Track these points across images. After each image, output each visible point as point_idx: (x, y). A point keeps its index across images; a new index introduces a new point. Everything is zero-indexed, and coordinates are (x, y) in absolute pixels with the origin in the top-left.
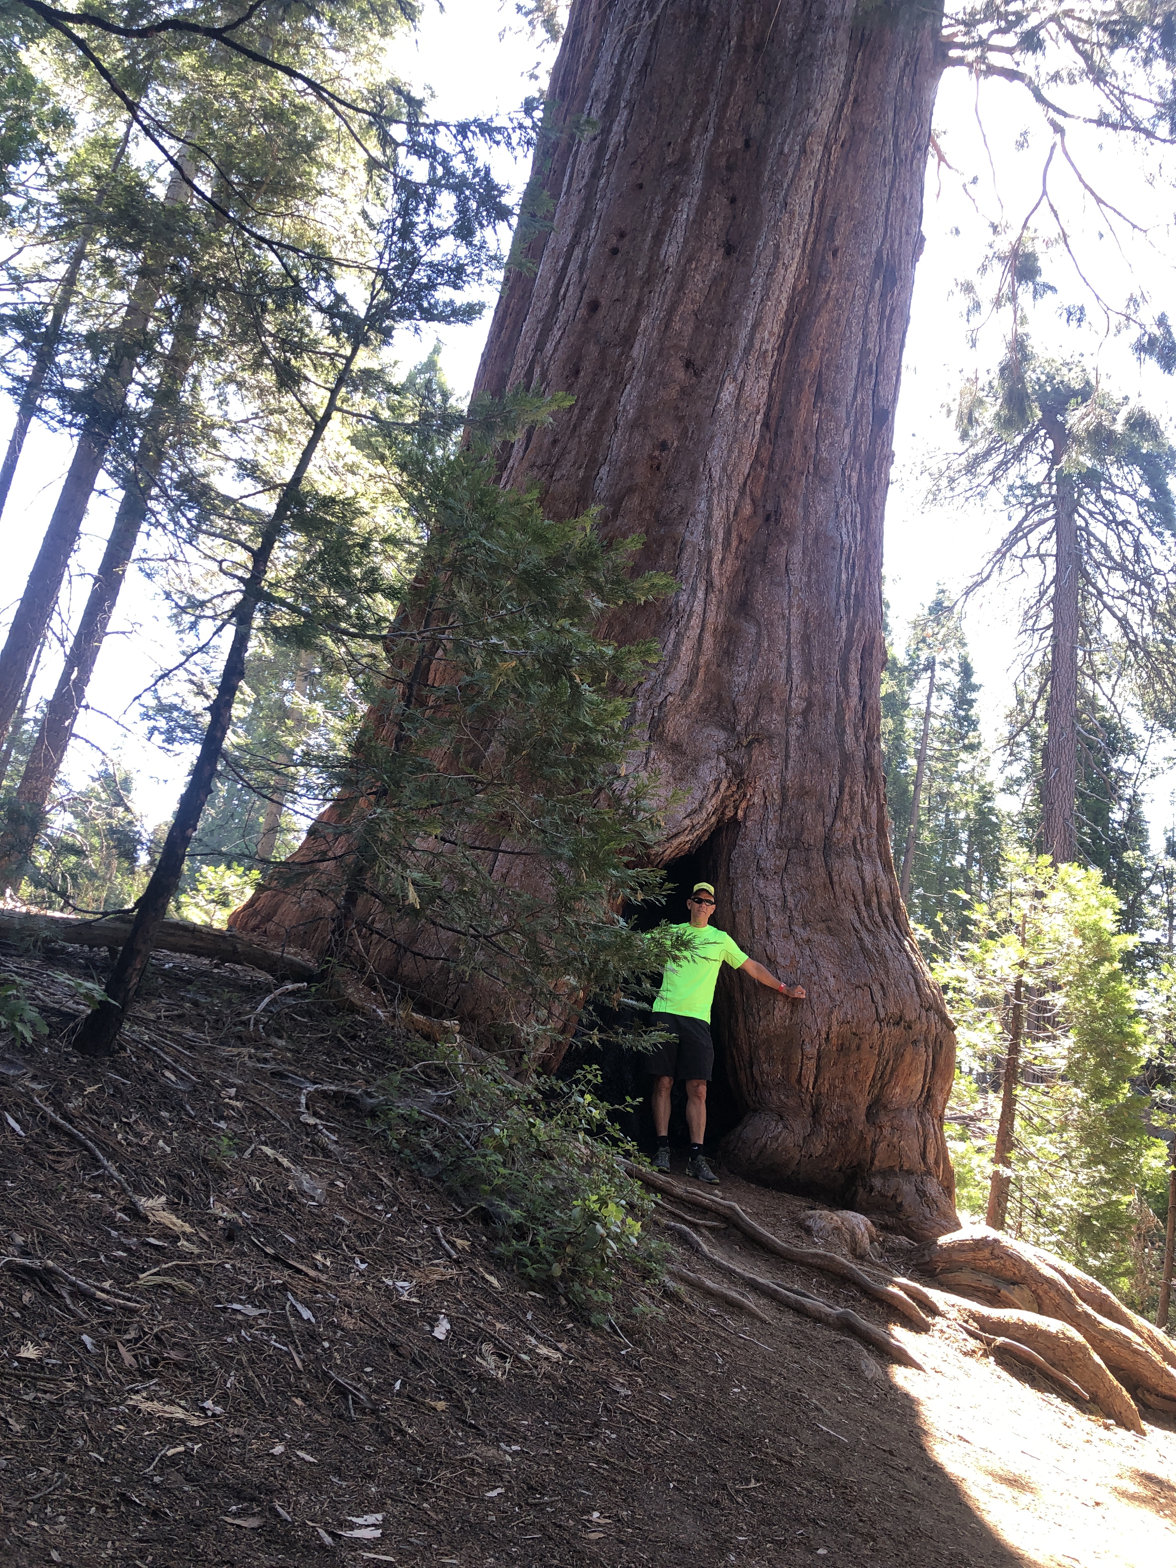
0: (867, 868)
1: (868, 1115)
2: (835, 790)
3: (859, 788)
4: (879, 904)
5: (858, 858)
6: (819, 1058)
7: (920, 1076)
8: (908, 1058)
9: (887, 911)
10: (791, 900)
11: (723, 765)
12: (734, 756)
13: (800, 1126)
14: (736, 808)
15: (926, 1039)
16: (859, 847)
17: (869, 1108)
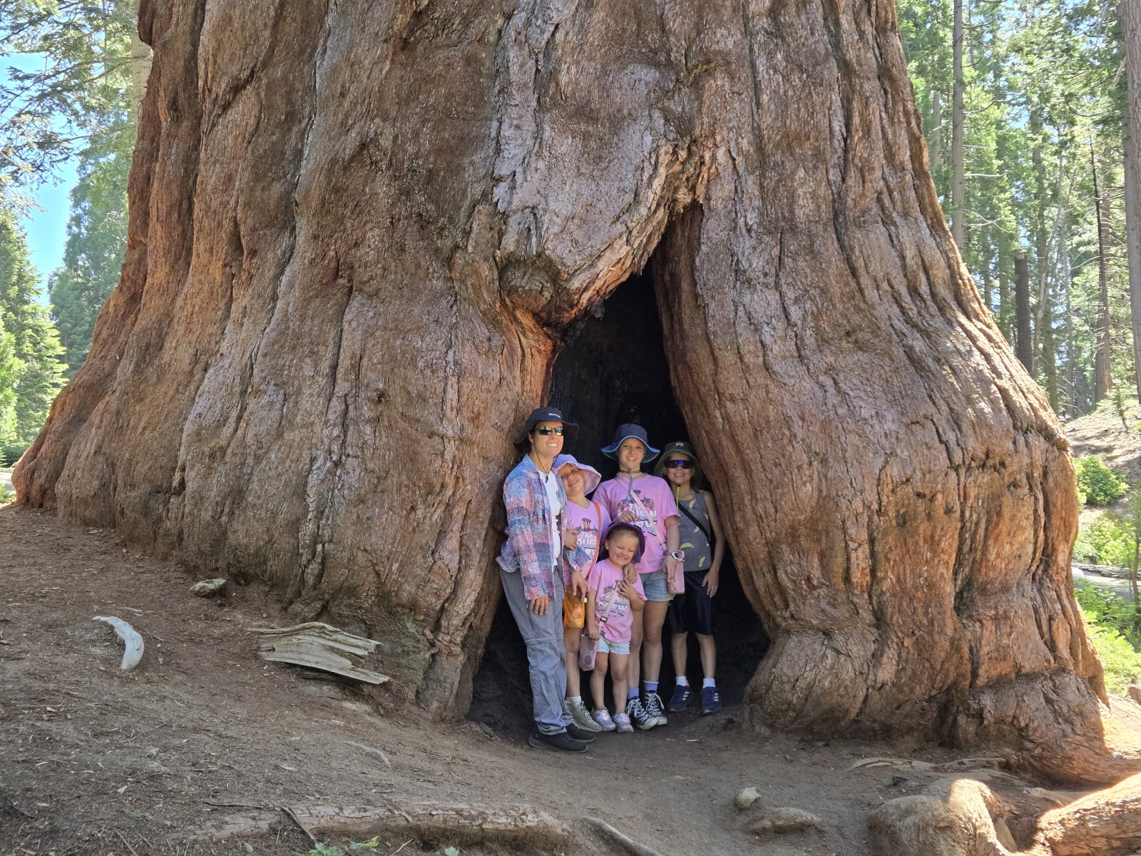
0: (906, 236)
1: (957, 609)
2: (838, 126)
3: (876, 112)
4: (931, 284)
5: (887, 221)
6: (872, 541)
7: (1029, 533)
8: (1006, 512)
9: (944, 292)
10: (795, 313)
11: (659, 122)
12: (675, 106)
13: (859, 647)
14: (693, 189)
15: (1029, 477)
16: (887, 202)
17: (959, 596)
